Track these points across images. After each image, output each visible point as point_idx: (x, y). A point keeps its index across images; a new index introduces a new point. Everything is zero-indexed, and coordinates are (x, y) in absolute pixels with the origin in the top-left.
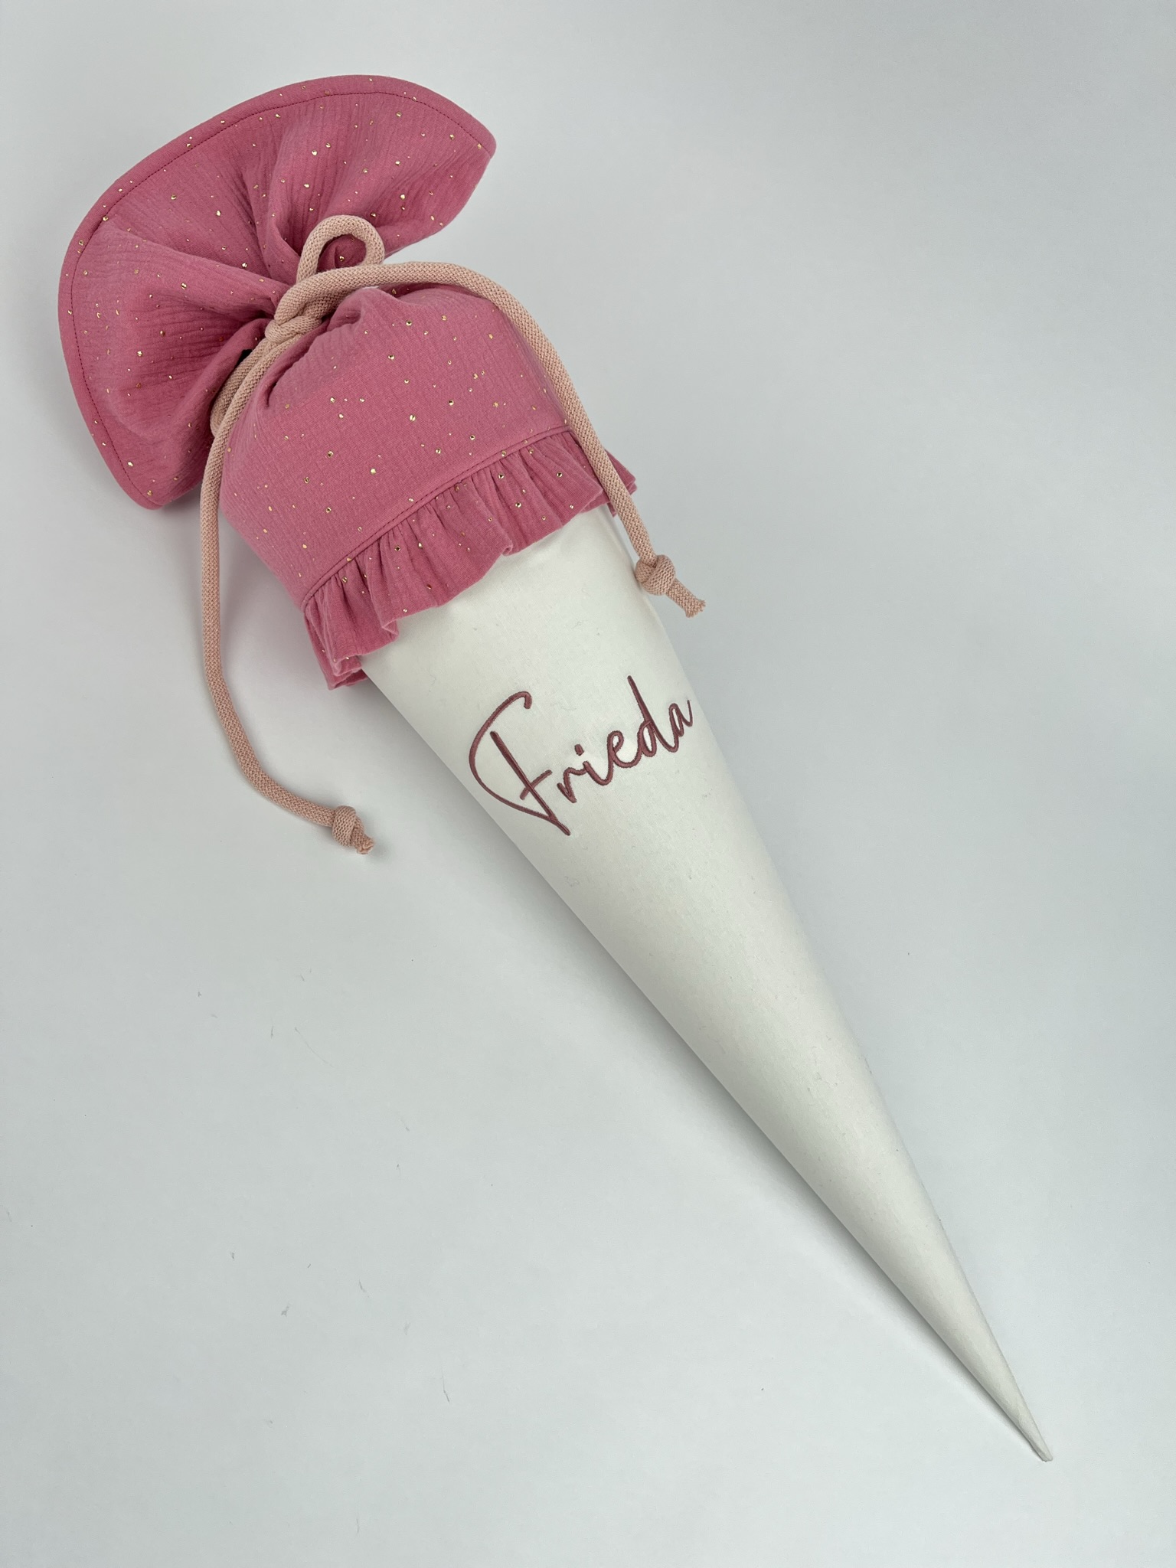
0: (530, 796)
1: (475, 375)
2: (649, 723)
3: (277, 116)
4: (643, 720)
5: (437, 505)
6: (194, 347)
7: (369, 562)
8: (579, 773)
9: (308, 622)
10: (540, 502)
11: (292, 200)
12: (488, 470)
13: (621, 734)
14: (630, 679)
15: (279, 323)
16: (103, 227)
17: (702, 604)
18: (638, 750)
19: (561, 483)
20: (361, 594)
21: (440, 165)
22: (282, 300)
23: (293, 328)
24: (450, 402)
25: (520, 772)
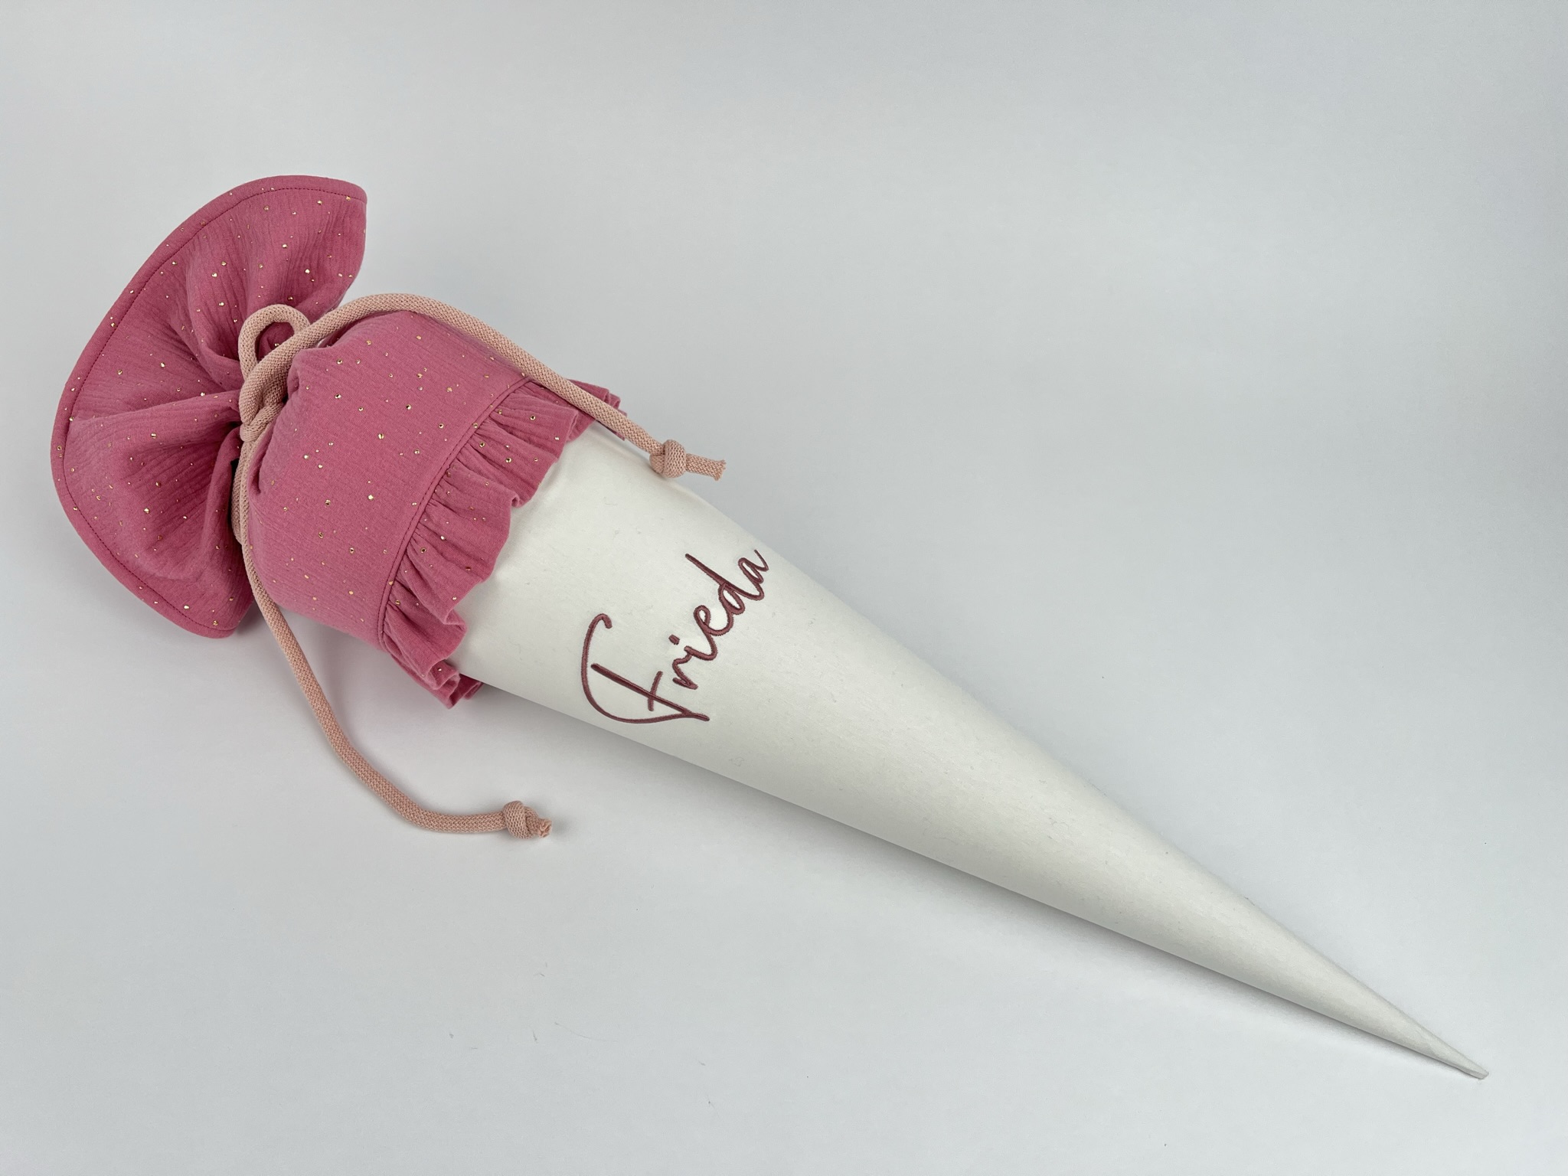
0: (656, 704)
1: (419, 374)
2: (725, 585)
3: (174, 263)
4: (719, 586)
5: (439, 497)
6: (193, 483)
7: (406, 575)
8: (685, 661)
10: (526, 448)
11: (214, 322)
12: (468, 445)
13: (704, 607)
14: (688, 556)
15: (248, 423)
16: (71, 425)
17: (723, 463)
18: (727, 613)
19: (538, 424)
20: (417, 606)
21: (324, 230)
22: (239, 403)
23: (261, 421)
24: (408, 407)
25: (635, 687)
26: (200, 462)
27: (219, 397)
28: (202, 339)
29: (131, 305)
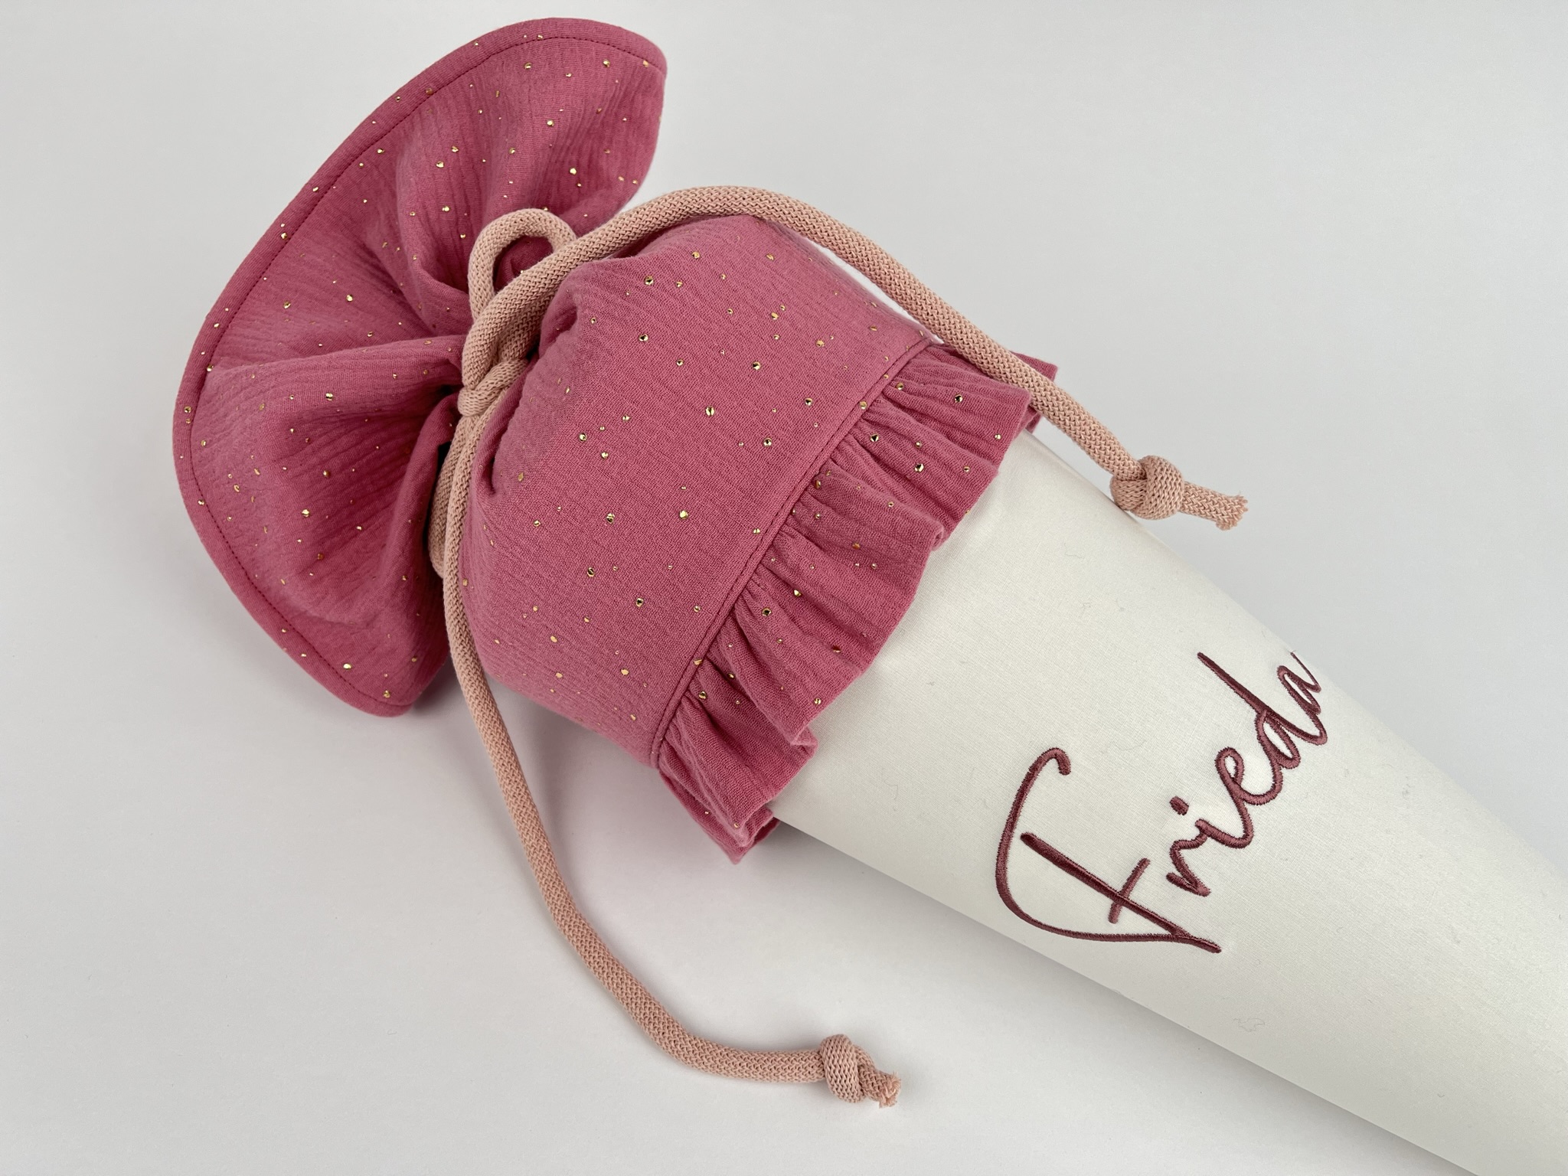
0: (1126, 913)
1: (774, 314)
2: (1265, 713)
3: (380, 151)
4: (1255, 714)
5: (799, 522)
6: (377, 476)
7: (731, 653)
8: (1195, 844)
9: (668, 780)
10: (948, 450)
11: (433, 234)
12: (851, 438)
13: (1234, 751)
14: (1201, 656)
15: (473, 386)
16: (209, 377)
17: (1242, 501)
18: (1272, 765)
19: (967, 411)
20: (736, 705)
21: (605, 110)
22: (464, 354)
23: (493, 383)
24: (755, 366)
25: (1094, 881)
26: (391, 444)
27: (429, 342)
28: (416, 256)
29: (313, 209)
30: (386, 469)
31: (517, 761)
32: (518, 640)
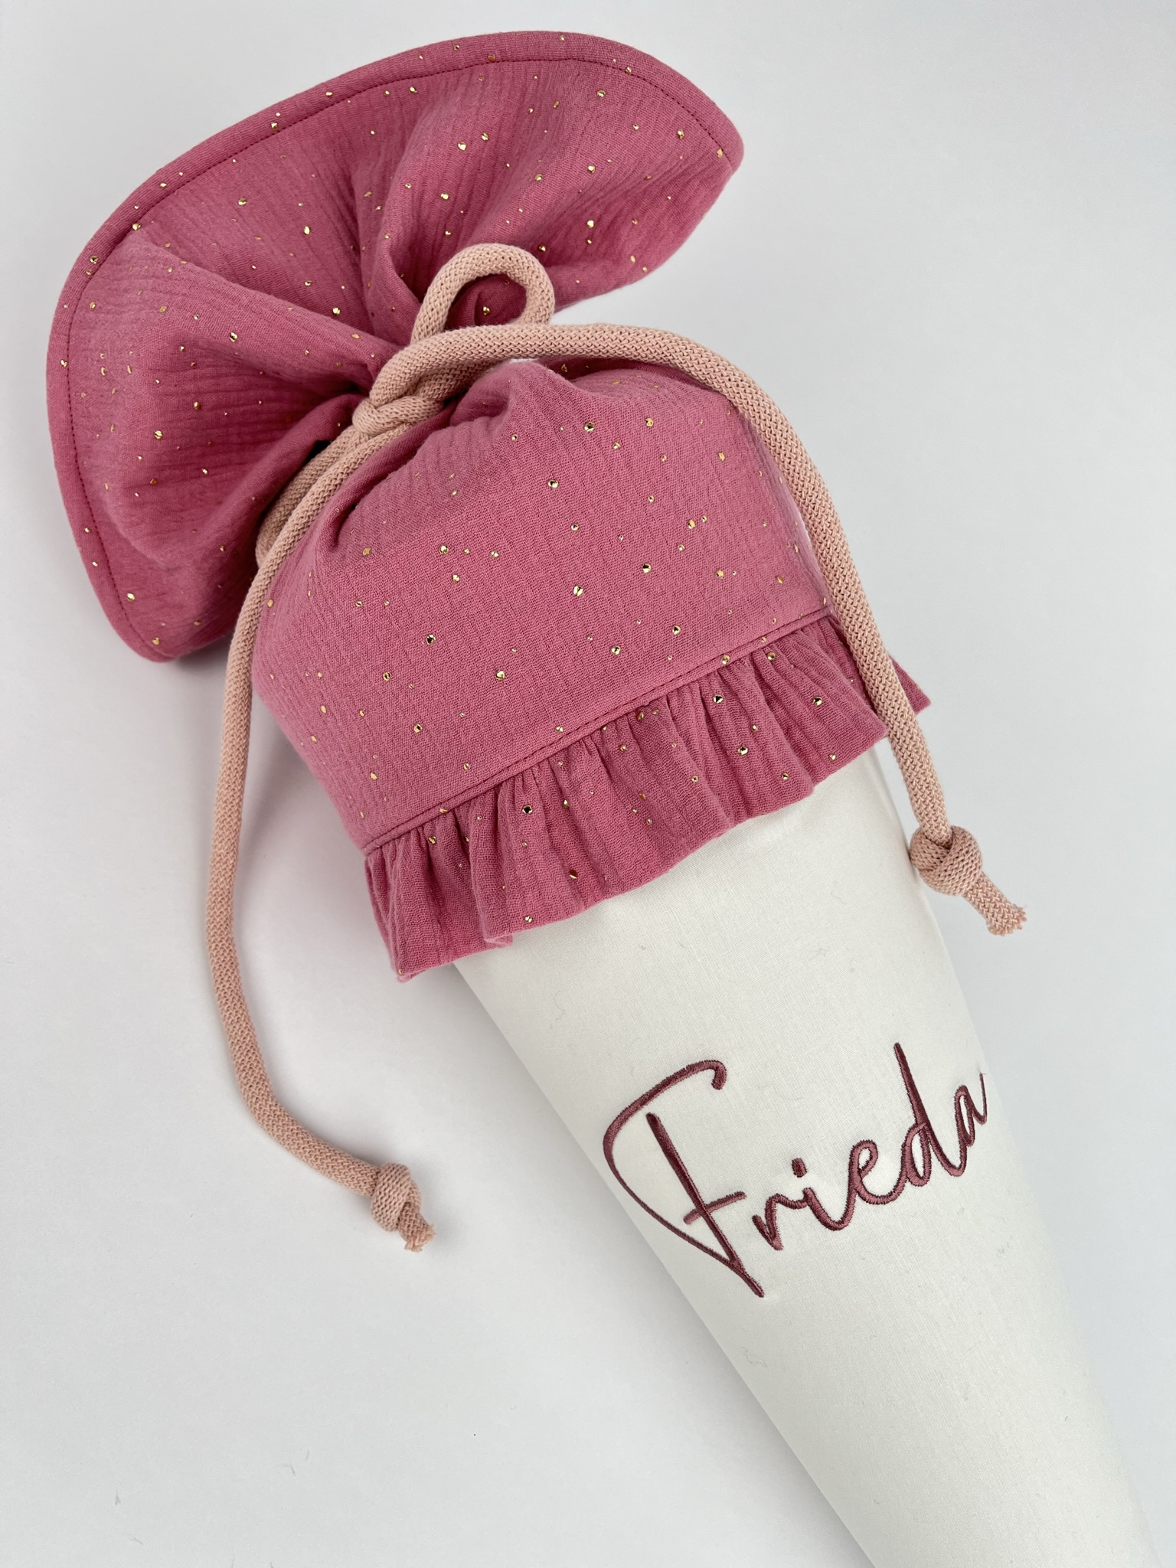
0: (701, 1222)
1: (692, 522)
2: (923, 1126)
3: (412, 89)
4: (914, 1122)
5: (603, 742)
7: (477, 823)
8: (793, 1205)
9: (368, 870)
10: (779, 746)
11: (419, 216)
12: (696, 686)
13: (875, 1146)
14: (898, 1047)
15: (376, 404)
16: (130, 237)
17: (1022, 916)
18: (901, 1175)
19: (818, 716)
20: (457, 866)
21: (655, 179)
22: (384, 369)
23: (397, 413)
24: (645, 567)
25: (689, 1184)
26: (276, 406)
27: (357, 336)
28: (388, 234)
29: (317, 113)
30: (259, 427)
31: (244, 771)
32: (291, 689)
